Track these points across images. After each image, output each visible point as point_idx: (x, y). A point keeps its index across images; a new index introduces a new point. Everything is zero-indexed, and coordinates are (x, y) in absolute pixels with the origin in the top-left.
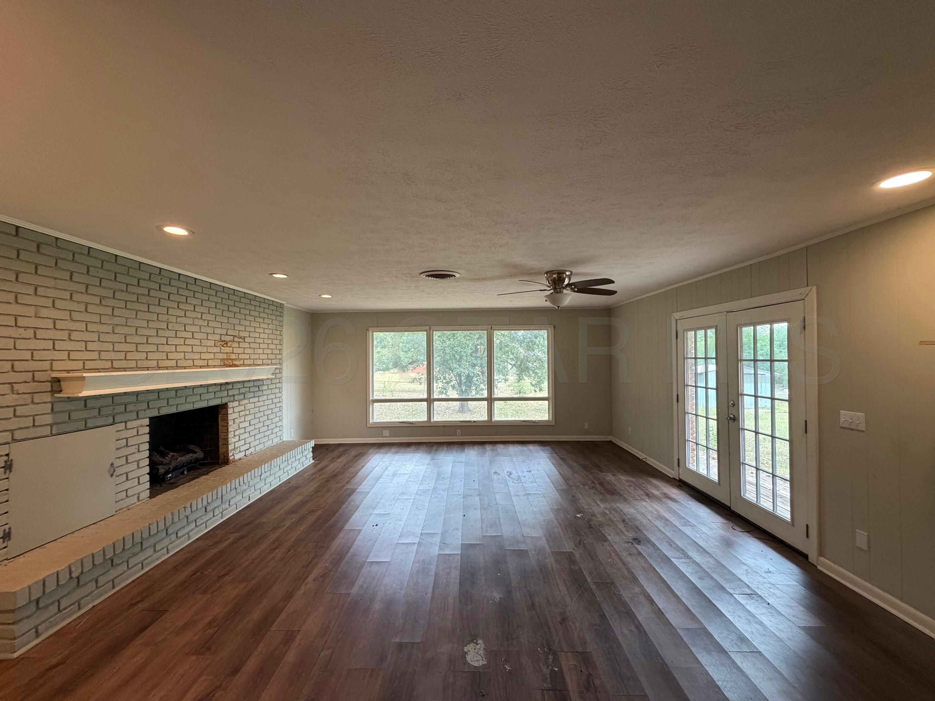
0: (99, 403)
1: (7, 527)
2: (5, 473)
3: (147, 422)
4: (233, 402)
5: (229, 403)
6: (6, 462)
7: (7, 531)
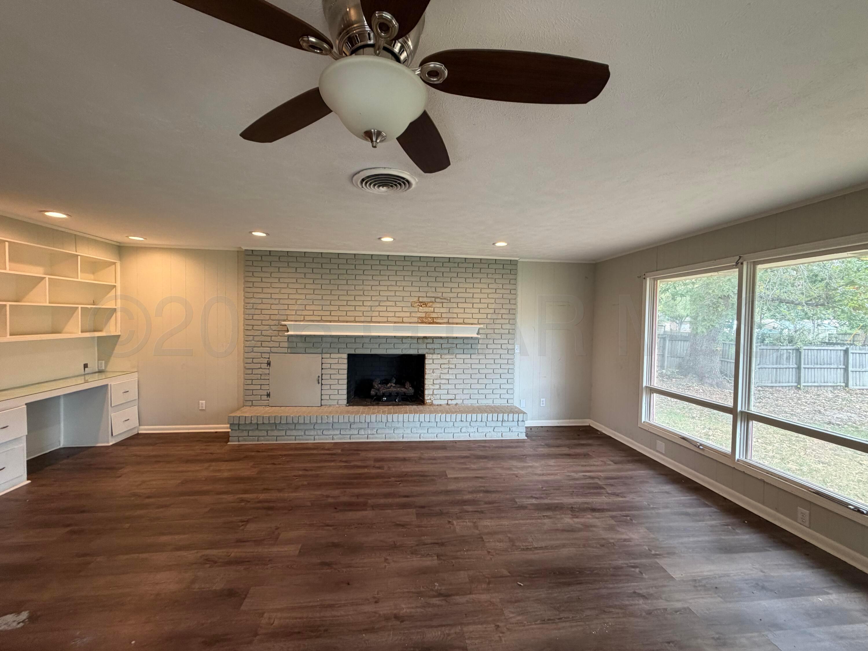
0: (314, 340)
1: (268, 391)
2: (267, 366)
3: (345, 356)
4: (432, 354)
5: (426, 355)
6: (268, 361)
7: (268, 393)
